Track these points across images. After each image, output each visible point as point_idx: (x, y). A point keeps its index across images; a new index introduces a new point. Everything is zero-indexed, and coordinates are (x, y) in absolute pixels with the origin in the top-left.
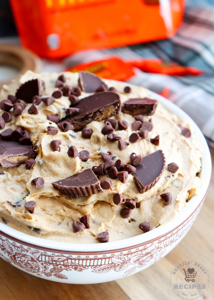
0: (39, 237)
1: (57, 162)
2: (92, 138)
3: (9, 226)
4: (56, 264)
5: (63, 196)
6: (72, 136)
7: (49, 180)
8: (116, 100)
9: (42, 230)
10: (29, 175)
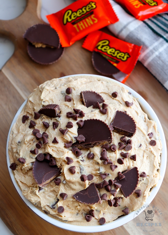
0: (67, 223)
1: (75, 184)
2: (94, 161)
3: (49, 216)
6: (82, 161)
7: (70, 193)
8: (110, 138)
10: (58, 188)
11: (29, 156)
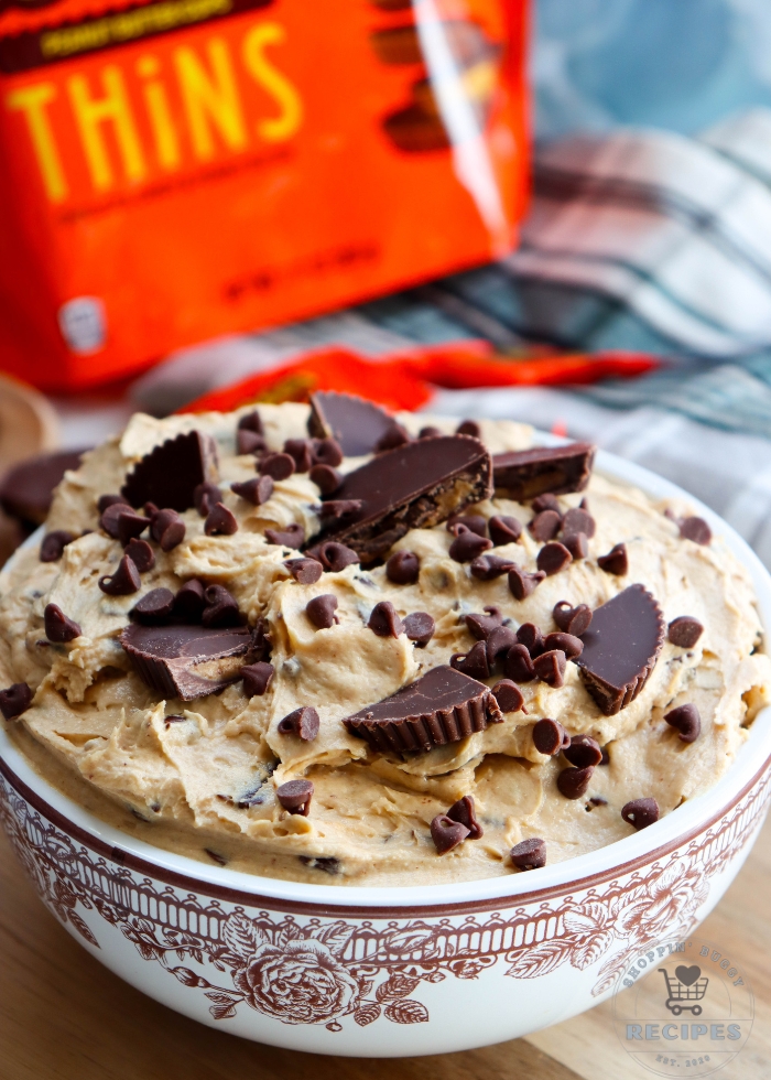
0: (339, 885)
1: (345, 659)
2: (423, 580)
3: (235, 869)
4: (399, 960)
5: (380, 757)
6: (362, 581)
7: (331, 717)
8: (475, 455)
9: (345, 861)
10: (264, 709)
11: (94, 613)
